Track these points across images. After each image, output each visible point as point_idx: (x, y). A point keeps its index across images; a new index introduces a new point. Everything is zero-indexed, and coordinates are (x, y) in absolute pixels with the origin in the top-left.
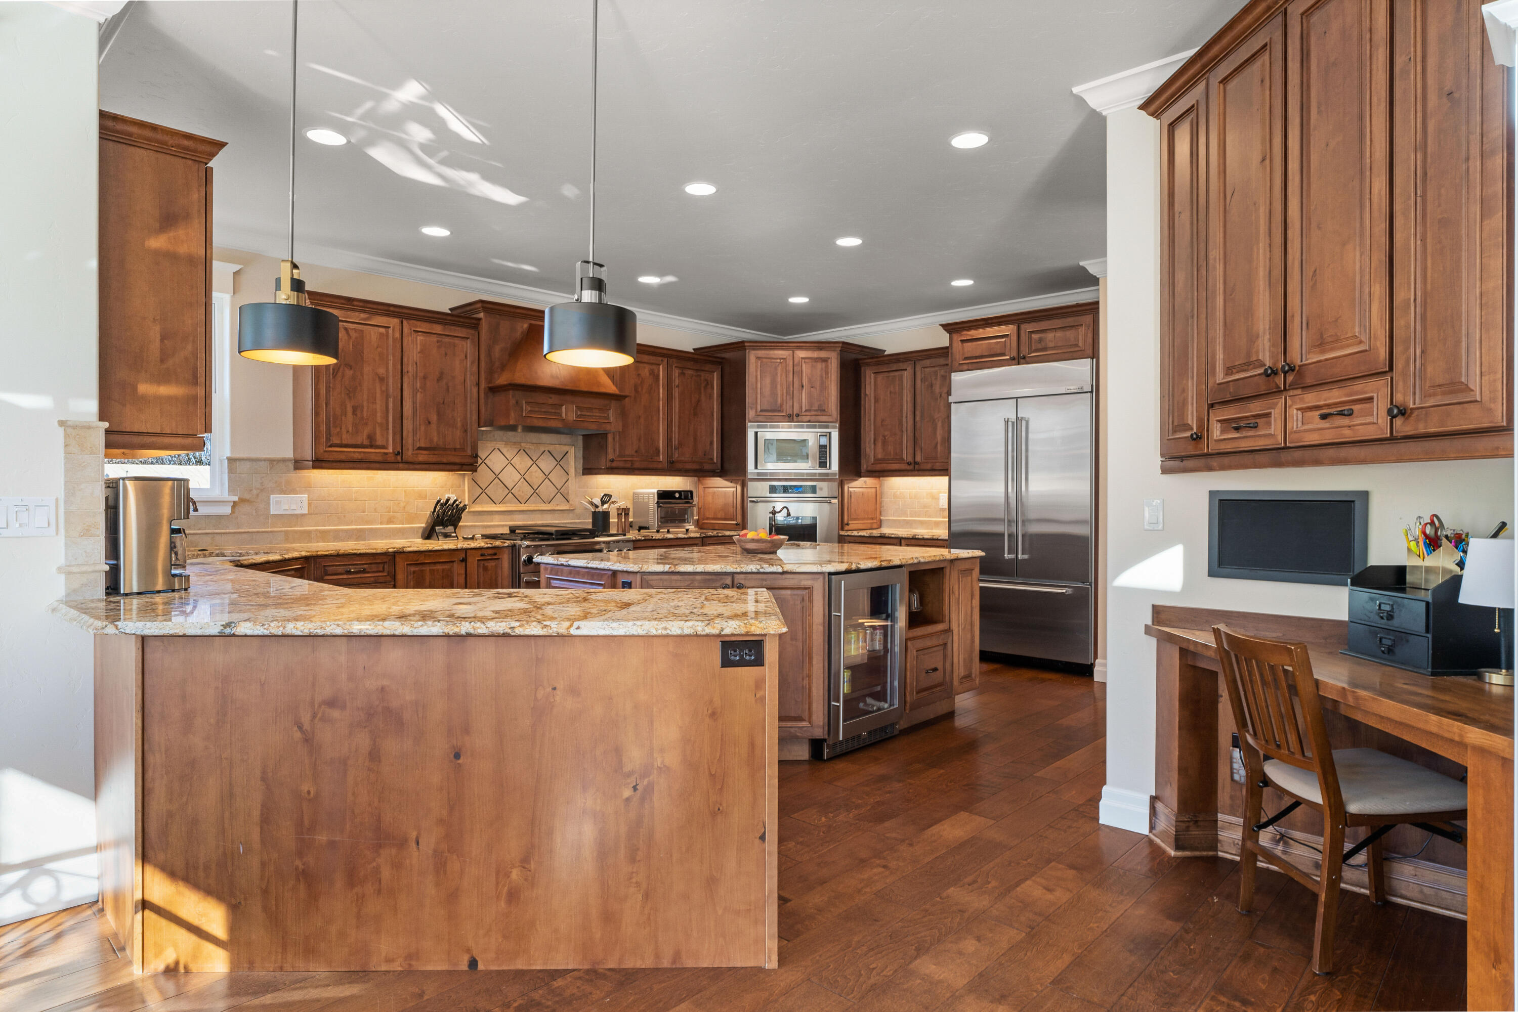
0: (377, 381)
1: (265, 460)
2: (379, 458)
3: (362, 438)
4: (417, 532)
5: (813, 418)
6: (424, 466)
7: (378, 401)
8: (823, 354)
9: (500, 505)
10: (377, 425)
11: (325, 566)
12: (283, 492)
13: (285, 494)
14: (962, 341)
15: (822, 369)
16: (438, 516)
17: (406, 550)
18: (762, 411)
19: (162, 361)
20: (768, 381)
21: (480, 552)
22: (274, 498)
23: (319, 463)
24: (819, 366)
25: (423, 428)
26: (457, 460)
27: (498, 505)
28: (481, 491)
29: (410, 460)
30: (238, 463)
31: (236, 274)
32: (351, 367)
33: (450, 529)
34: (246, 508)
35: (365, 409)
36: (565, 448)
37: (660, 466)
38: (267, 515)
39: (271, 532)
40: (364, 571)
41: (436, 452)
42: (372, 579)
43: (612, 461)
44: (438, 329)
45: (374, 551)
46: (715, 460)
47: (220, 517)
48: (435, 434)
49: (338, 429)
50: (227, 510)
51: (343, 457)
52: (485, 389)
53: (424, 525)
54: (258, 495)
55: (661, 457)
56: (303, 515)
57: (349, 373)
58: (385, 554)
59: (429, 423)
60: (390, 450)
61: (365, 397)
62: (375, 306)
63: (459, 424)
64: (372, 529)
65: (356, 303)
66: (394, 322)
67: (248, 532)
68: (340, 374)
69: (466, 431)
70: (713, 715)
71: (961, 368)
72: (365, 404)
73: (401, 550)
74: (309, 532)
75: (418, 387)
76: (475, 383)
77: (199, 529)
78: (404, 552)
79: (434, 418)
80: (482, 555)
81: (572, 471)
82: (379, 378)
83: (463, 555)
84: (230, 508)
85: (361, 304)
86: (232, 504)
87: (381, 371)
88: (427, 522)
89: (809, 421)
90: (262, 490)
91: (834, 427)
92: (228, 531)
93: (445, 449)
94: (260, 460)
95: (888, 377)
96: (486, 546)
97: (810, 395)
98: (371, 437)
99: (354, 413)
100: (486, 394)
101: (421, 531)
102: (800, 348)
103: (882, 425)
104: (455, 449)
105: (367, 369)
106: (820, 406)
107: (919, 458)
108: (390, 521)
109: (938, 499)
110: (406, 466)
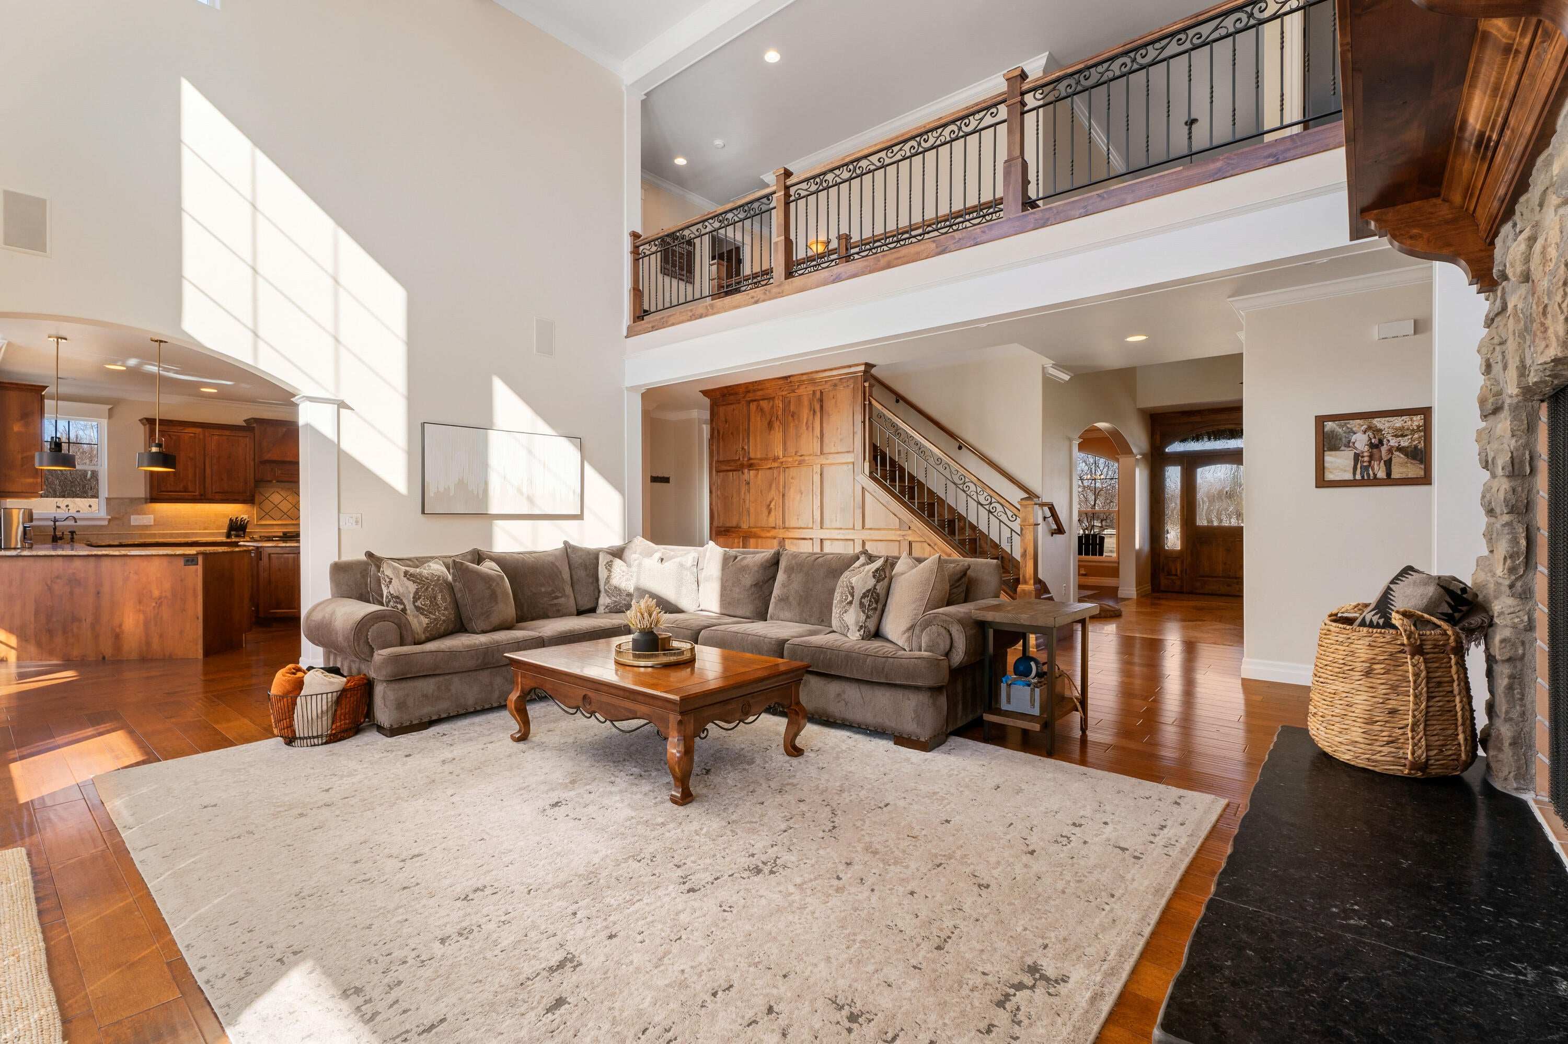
1: (128, 498)
2: (191, 498)
3: (181, 488)
4: (220, 532)
7: (190, 469)
10: (190, 481)
13: (140, 515)
16: (233, 526)
19: (22, 466)
22: (132, 517)
23: (154, 499)
25: (218, 482)
26: (241, 498)
28: (266, 514)
29: (211, 498)
30: (113, 500)
31: (110, 410)
33: (241, 533)
34: (116, 522)
35: (181, 474)
38: (129, 525)
39: (131, 534)
44: (229, 433)
47: (102, 526)
48: (227, 485)
49: (165, 484)
50: (106, 523)
51: (168, 497)
52: (258, 462)
53: (224, 530)
54: (123, 515)
56: (149, 526)
59: (223, 480)
60: (197, 493)
61: (182, 467)
63: (242, 480)
66: (200, 431)
67: (118, 534)
69: (246, 483)
70: (182, 580)
72: (182, 471)
75: (215, 462)
76: (252, 459)
79: (226, 477)
82: (191, 458)
86: (109, 520)
87: (191, 455)
88: (226, 529)
90: (126, 513)
92: (106, 533)
94: (125, 498)
98: (186, 487)
99: (175, 475)
100: (258, 465)
101: (222, 532)
104: (239, 493)
105: (183, 454)
108: (205, 529)
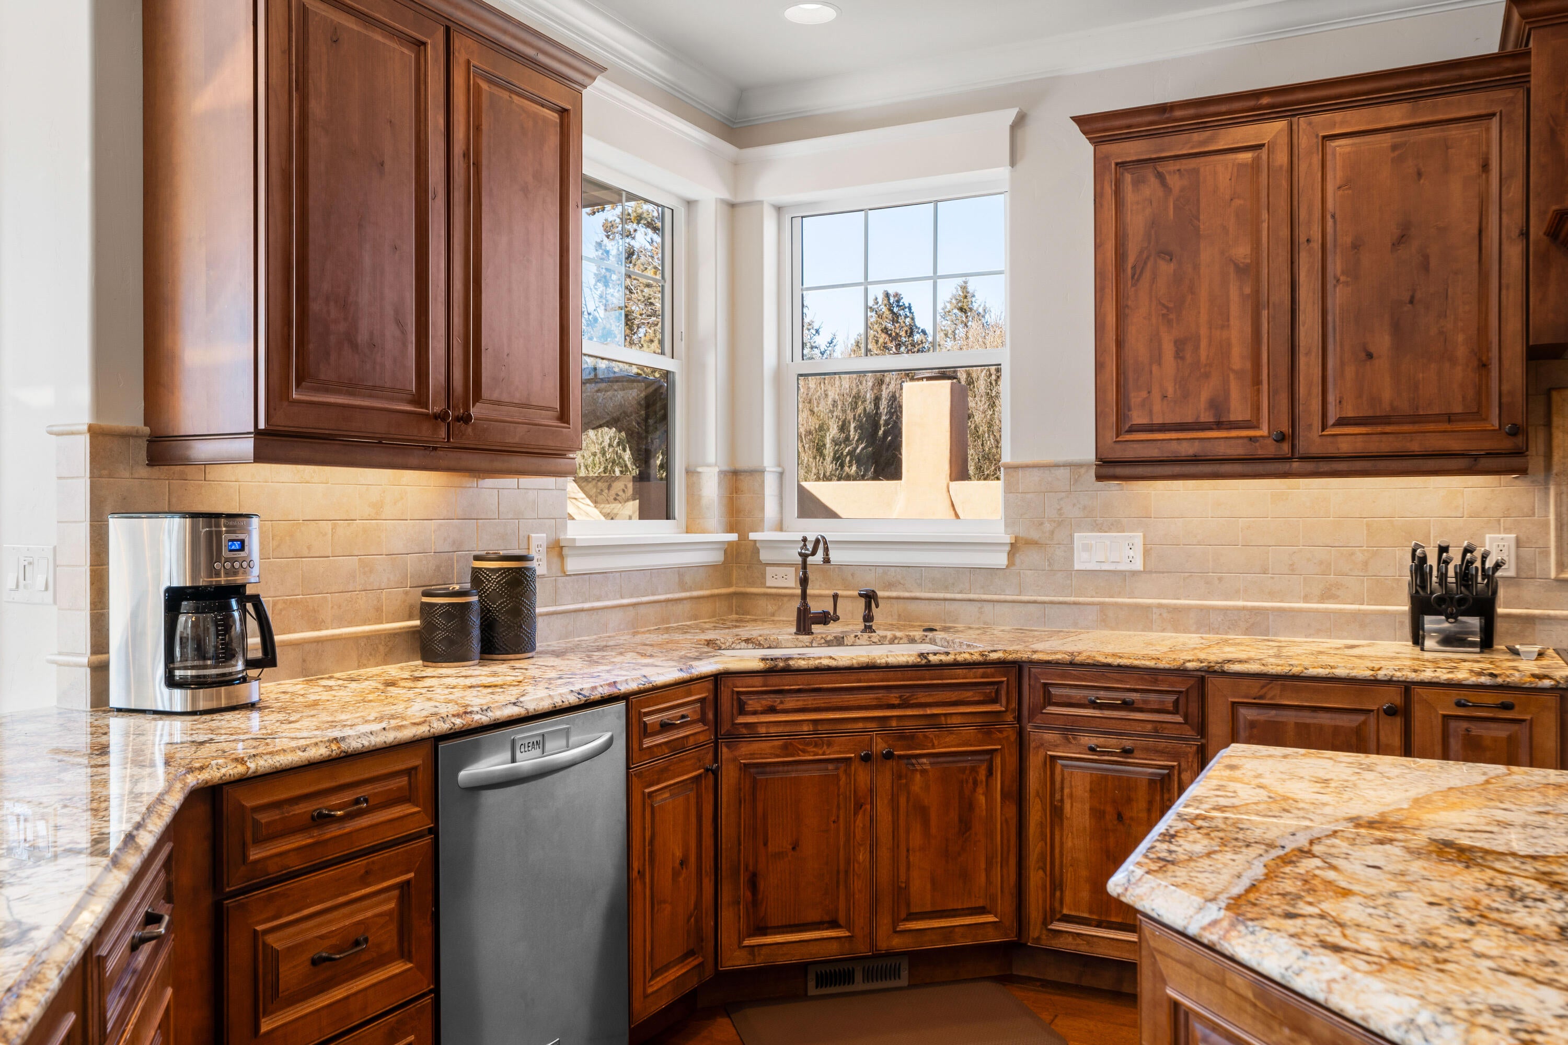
0: (1232, 275)
1: (1065, 465)
2: (1238, 450)
3: (1198, 410)
6: (1359, 465)
7: (1235, 322)
10: (1232, 376)
11: (1045, 685)
12: (1098, 527)
13: (1100, 530)
17: (1227, 667)
21: (1455, 695)
22: (1080, 538)
25: (1350, 371)
26: (1455, 445)
29: (1315, 450)
30: (1020, 472)
31: (1016, 126)
32: (1169, 255)
34: (1029, 557)
35: (1204, 344)
38: (1070, 572)
39: (1075, 603)
40: (1127, 705)
41: (1388, 429)
42: (1149, 727)
44: (1395, 114)
45: (1151, 664)
47: (992, 571)
48: (1389, 381)
49: (1144, 394)
50: (1001, 559)
51: (1152, 452)
52: (1538, 242)
54: (1052, 533)
56: (1134, 573)
57: (1166, 269)
58: (1180, 672)
59: (1370, 356)
60: (1264, 431)
61: (1204, 318)
62: (1223, 108)
63: (1461, 352)
64: (1282, 610)
65: (1178, 113)
66: (1273, 130)
67: (1035, 602)
68: (1147, 275)
69: (1484, 366)
72: (1204, 332)
73: (1217, 667)
74: (1148, 607)
75: (1339, 272)
76: (1515, 233)
77: (961, 592)
78: (1224, 673)
79: (1382, 342)
80: (1459, 704)
82: (1236, 266)
83: (1397, 699)
84: (1006, 555)
85: (1192, 111)
86: (1008, 548)
90: (1060, 524)
92: (1002, 597)
93: (1416, 419)
94: (1057, 466)
96: (1473, 680)
98: (1218, 405)
99: (1179, 355)
100: (1542, 257)
104: (1450, 418)
105: (1208, 255)
108: (1327, 595)
110: (1309, 466)
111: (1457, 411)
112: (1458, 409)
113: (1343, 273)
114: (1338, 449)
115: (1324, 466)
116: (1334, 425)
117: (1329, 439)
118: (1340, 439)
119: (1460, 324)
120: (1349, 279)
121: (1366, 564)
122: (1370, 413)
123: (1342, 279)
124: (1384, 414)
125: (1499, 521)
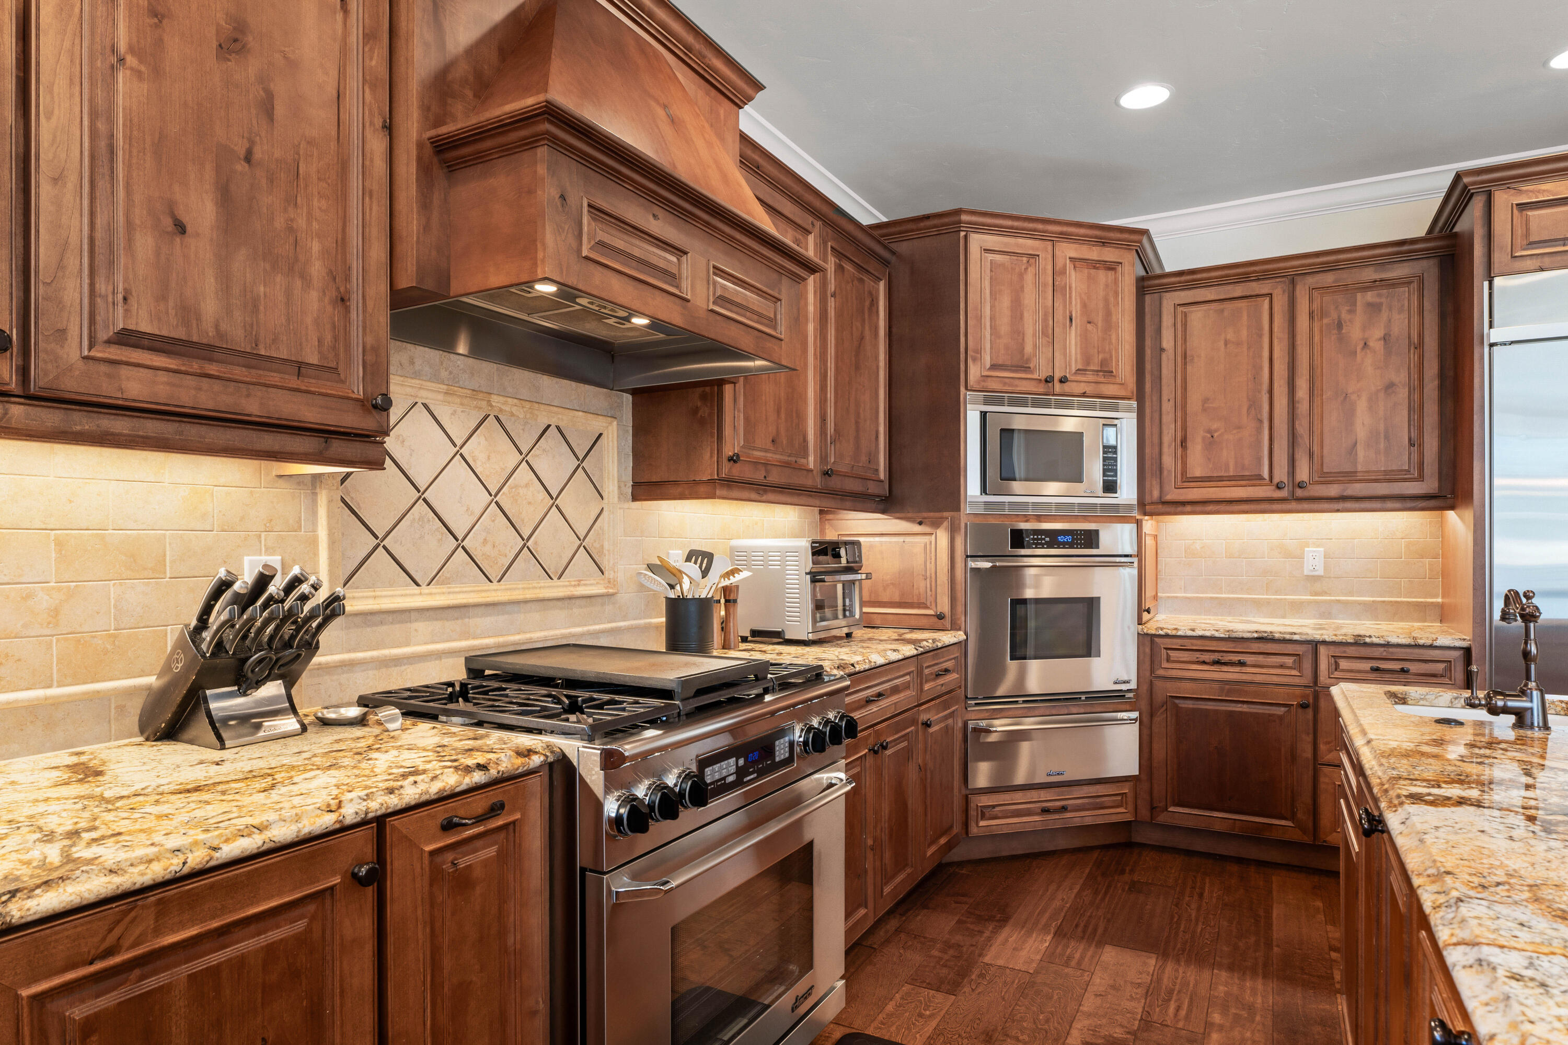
4: (121, 709)
5: (1089, 389)
6: (152, 427)
8: (1109, 254)
9: (433, 588)
14: (1522, 207)
15: (1107, 286)
16: (219, 646)
18: (994, 367)
20: (1005, 302)
24: (1102, 276)
26: (311, 414)
27: (425, 589)
28: (374, 542)
29: (72, 385)
36: (597, 424)
37: (809, 482)
41: (212, 369)
43: (733, 459)
46: (882, 476)
48: (210, 283)
52: (420, 146)
53: (151, 680)
55: (811, 459)
59: (181, 228)
63: (317, 269)
69: (343, 300)
71: (1518, 265)
76: (378, 122)
79: (203, 213)
81: (611, 488)
88: (167, 668)
89: (1084, 395)
91: (1129, 410)
93: (253, 359)
95: (1222, 311)
97: (1084, 337)
100: (424, 170)
101: (135, 708)
102: (1065, 237)
103: (1204, 410)
104: (300, 367)
106: (1104, 363)
107: (1303, 474)
109: (1302, 557)
110: (51, 417)
111: (311, 361)
112: (313, 359)
113: (131, 49)
114: (121, 389)
115: (83, 421)
116: (109, 342)
117: (103, 368)
118: (124, 371)
119: (315, 225)
120: (143, 68)
121: (55, 613)
122: (180, 333)
123: (131, 60)
124: (205, 341)
125: (260, 536)
